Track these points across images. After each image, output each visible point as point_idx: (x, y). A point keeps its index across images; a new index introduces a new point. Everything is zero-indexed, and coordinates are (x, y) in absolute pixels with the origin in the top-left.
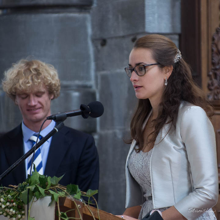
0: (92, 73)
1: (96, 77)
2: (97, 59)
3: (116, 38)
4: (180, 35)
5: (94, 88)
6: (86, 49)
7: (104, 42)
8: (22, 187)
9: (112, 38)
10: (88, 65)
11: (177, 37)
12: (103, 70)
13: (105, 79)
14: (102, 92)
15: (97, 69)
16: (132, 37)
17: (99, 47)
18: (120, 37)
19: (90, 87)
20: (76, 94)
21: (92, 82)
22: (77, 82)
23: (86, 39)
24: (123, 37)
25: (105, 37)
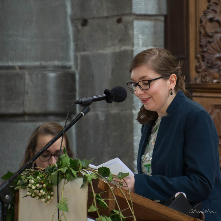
0: (72, 53)
1: (76, 58)
2: (76, 39)
3: (99, 18)
4: (166, 17)
5: (73, 69)
6: (66, 28)
7: (85, 22)
8: (51, 169)
9: (94, 18)
10: (68, 44)
11: (162, 18)
12: (84, 50)
13: (85, 59)
14: (82, 73)
15: (77, 49)
16: (116, 18)
17: (80, 27)
18: (103, 17)
19: (70, 68)
20: (52, 75)
21: (71, 63)
22: (57, 63)
23: (65, 19)
24: (107, 17)
25: (86, 17)
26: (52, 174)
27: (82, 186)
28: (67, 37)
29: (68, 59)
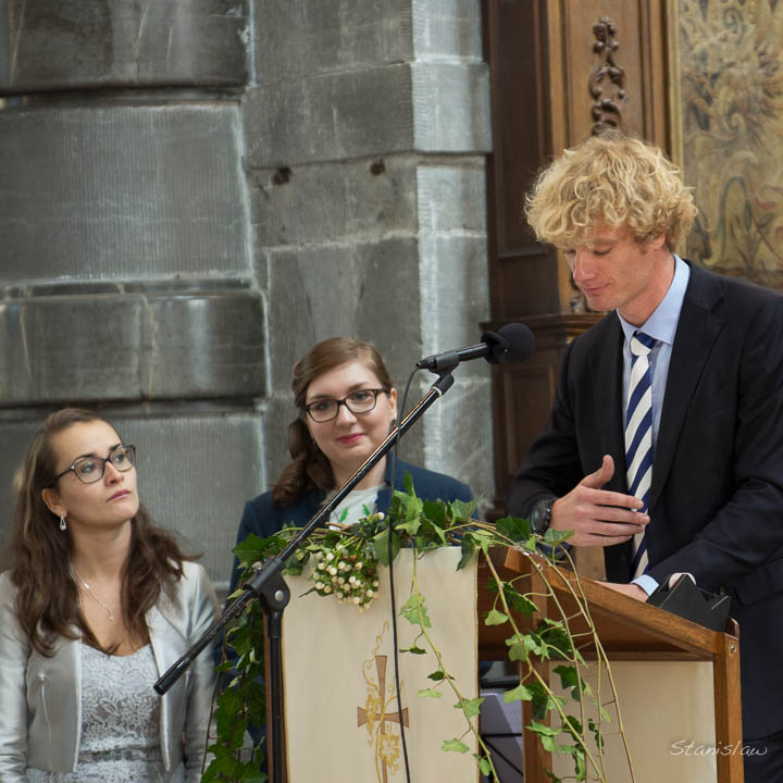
0: (250, 250)
1: (261, 262)
2: (260, 217)
3: (321, 163)
4: (489, 157)
5: (255, 287)
6: (234, 191)
7: (283, 175)
8: (369, 526)
9: (309, 164)
10: (239, 228)
11: (481, 161)
12: (283, 242)
13: (288, 267)
14: (279, 297)
15: (262, 240)
16: (370, 163)
17: (269, 187)
18: (335, 162)
19: (247, 285)
20: (197, 304)
21: (249, 274)
23: (232, 168)
24: (344, 162)
25: (288, 161)
26: (375, 538)
27: (460, 564)
28: (239, 211)
29: (241, 266)
